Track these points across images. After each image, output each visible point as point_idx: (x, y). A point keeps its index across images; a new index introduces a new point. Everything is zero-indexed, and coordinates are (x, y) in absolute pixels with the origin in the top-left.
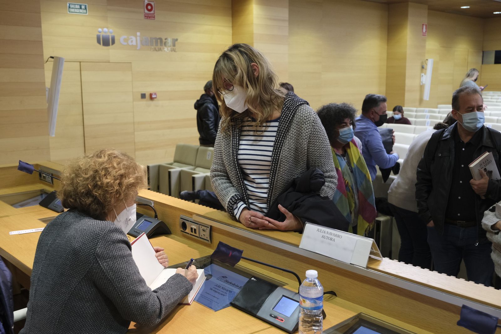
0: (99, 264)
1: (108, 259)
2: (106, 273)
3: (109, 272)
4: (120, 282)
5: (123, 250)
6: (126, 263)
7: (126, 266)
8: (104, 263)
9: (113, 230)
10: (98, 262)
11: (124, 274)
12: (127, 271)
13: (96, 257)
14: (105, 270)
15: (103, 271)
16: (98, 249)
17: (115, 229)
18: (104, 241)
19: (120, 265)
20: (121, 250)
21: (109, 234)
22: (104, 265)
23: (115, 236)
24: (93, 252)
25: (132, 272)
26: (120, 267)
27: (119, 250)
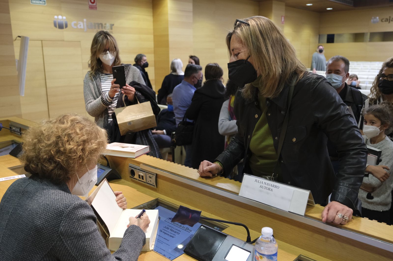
0: (63, 242)
1: (72, 237)
2: (70, 250)
3: (73, 249)
4: (84, 258)
5: (88, 226)
6: (92, 240)
7: (91, 243)
8: (68, 240)
9: (78, 206)
10: (62, 240)
11: (88, 251)
12: (92, 248)
13: (59, 235)
14: (69, 248)
15: (67, 249)
16: (62, 228)
17: (80, 205)
18: (69, 219)
19: (85, 242)
20: (86, 227)
21: (74, 211)
22: (68, 243)
23: (80, 212)
24: (57, 230)
25: (97, 248)
26: (84, 245)
27: (84, 227)
